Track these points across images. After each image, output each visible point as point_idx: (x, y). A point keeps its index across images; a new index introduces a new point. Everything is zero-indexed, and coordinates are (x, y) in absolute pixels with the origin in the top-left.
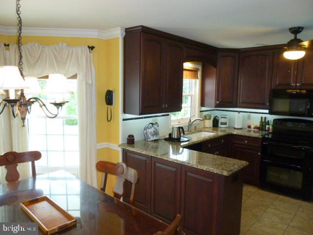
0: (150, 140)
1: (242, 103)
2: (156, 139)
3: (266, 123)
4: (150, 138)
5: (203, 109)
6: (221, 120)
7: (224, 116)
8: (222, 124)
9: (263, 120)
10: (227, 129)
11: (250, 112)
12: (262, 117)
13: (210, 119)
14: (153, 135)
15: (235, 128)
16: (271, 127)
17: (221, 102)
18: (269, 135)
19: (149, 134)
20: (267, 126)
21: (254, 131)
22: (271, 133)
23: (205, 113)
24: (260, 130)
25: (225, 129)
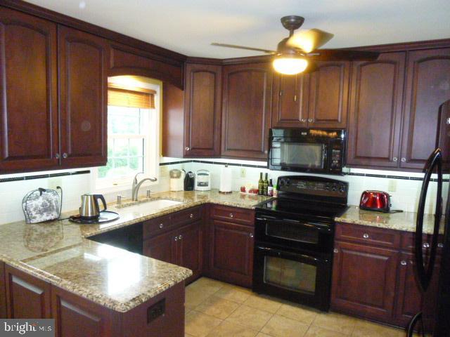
0: (35, 221)
1: (228, 149)
2: (48, 218)
3: (268, 182)
4: (35, 218)
5: (166, 160)
6: (198, 179)
7: (204, 172)
8: (200, 184)
9: (264, 179)
10: (209, 194)
11: (244, 165)
12: (261, 174)
13: (178, 177)
14: (41, 213)
15: (220, 192)
16: (275, 189)
17: (193, 149)
18: (272, 204)
19: (32, 210)
20: (270, 188)
21: (250, 197)
22: (275, 199)
23: (170, 167)
24: (259, 194)
25: (206, 193)
